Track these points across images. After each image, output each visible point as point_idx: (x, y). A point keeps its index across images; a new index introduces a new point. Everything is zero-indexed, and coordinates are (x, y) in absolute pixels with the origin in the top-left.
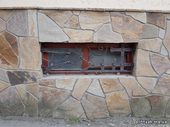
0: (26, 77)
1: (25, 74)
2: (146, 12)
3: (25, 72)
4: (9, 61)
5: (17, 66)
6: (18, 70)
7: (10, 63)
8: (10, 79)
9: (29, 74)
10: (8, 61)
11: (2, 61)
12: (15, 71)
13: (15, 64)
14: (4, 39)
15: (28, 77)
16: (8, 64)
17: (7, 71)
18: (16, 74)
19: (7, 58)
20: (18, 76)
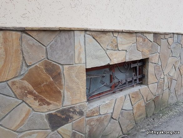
0: (71, 114)
1: (71, 110)
2: (153, 33)
3: (71, 108)
4: (50, 99)
5: (61, 104)
6: (61, 109)
7: (51, 102)
8: (50, 123)
9: (76, 109)
10: (48, 100)
11: (39, 102)
12: (57, 111)
13: (58, 102)
14: (42, 72)
15: (73, 113)
16: (49, 104)
17: (47, 114)
18: (59, 115)
19: (46, 97)
20: (61, 115)
